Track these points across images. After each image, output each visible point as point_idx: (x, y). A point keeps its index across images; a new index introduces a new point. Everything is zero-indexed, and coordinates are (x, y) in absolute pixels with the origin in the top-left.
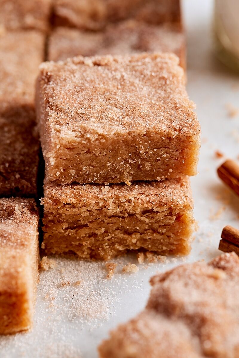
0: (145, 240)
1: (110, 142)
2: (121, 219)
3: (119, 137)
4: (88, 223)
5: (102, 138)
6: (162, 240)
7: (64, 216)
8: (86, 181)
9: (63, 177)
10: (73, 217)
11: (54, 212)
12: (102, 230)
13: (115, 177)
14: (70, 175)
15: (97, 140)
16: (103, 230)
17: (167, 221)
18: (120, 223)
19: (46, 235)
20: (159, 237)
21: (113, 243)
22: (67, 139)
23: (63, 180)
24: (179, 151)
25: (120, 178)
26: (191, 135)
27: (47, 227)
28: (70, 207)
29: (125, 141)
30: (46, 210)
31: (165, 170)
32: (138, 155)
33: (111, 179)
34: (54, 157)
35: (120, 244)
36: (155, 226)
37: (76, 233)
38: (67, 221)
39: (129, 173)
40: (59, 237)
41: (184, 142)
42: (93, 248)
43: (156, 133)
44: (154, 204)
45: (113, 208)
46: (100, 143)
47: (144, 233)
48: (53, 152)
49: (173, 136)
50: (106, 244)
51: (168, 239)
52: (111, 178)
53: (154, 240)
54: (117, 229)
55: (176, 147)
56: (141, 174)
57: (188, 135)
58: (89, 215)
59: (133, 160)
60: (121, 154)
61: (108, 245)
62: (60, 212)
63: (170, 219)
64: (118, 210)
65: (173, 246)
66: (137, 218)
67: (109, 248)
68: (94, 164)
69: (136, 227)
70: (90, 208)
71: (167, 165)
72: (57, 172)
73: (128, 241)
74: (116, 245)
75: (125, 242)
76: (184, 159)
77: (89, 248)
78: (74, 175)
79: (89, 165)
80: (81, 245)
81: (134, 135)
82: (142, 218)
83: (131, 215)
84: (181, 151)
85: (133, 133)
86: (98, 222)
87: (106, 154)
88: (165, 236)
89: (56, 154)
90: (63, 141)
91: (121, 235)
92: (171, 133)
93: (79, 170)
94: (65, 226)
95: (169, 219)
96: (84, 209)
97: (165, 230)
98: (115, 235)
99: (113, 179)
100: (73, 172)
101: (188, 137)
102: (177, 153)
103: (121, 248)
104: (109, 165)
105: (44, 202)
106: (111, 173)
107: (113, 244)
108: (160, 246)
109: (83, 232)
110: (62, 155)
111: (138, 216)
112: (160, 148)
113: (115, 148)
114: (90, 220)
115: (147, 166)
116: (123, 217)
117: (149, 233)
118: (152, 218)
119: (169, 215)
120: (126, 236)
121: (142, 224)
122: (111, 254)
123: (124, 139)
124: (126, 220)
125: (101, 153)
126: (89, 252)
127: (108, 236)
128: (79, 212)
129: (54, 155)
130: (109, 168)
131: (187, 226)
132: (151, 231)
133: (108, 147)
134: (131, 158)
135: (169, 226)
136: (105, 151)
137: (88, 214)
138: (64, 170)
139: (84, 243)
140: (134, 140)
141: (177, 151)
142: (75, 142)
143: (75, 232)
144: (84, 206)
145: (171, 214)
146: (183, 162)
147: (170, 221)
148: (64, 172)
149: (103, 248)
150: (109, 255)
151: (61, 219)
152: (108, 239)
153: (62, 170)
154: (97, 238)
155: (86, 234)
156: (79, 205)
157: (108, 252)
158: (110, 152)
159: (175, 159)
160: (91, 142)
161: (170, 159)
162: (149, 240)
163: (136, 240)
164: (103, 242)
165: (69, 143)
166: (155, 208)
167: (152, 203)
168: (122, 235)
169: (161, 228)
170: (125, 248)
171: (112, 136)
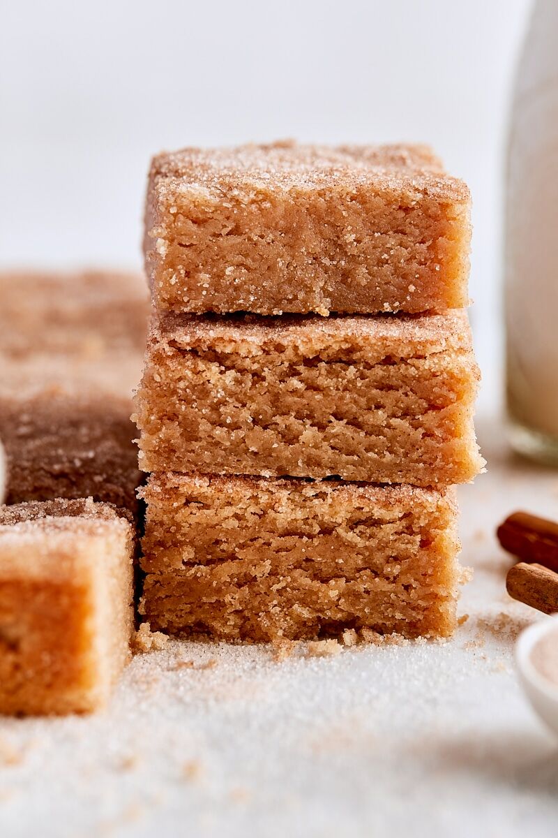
0: (357, 596)
1: (280, 210)
2: (305, 539)
3: (300, 199)
4: (237, 549)
5: (264, 200)
6: (392, 595)
7: (185, 530)
8: (233, 304)
9: (185, 289)
10: (204, 531)
11: (165, 518)
12: (265, 566)
13: (296, 298)
14: (199, 285)
15: (253, 202)
16: (267, 566)
17: (403, 546)
18: (303, 547)
19: (149, 580)
20: (387, 587)
21: (289, 600)
22: (192, 195)
23: (186, 299)
24: (428, 244)
25: (305, 302)
26: (450, 202)
27: (150, 557)
28: (199, 508)
29: (312, 210)
30: (148, 517)
31: (400, 288)
32: (341, 247)
33: (286, 301)
34: (164, 238)
35: (304, 603)
36: (379, 559)
37: (211, 574)
38: (192, 543)
39: (322, 288)
40: (174, 584)
41: (436, 218)
42: (246, 613)
43: (377, 194)
44: (375, 501)
45: (289, 510)
46: (260, 209)
47: (355, 579)
48: (164, 225)
49: (413, 201)
50: (275, 602)
51: (405, 592)
52: (285, 299)
53: (376, 594)
54: (298, 566)
55: (421, 233)
56: (348, 294)
57: (444, 200)
58: (238, 527)
59: (332, 259)
60: (304, 241)
61: (279, 605)
62: (179, 517)
63: (409, 541)
64: (300, 514)
65: (418, 614)
66: (338, 536)
67: (280, 611)
68: (249, 262)
69: (337, 561)
70: (241, 509)
71: (404, 276)
72: (171, 278)
73: (320, 594)
74: (296, 606)
75: (314, 597)
76: (440, 262)
77: (237, 612)
78: (208, 286)
79: (239, 265)
80: (220, 605)
81: (331, 198)
82: (351, 536)
83: (327, 531)
84: (431, 242)
85: (328, 193)
86: (258, 546)
87: (273, 241)
88: (400, 584)
89: (169, 230)
90: (183, 199)
91: (306, 581)
92: (408, 193)
93: (218, 276)
94: (188, 554)
95: (406, 541)
96: (229, 511)
97: (398, 567)
98: (294, 580)
99: (290, 301)
100: (204, 278)
101: (444, 206)
102: (424, 246)
103: (306, 613)
104: (280, 264)
105: (144, 493)
106: (286, 287)
107: (289, 603)
108: (389, 612)
109: (226, 571)
110: (182, 235)
111: (340, 530)
112: (386, 233)
113: (292, 225)
114: (241, 541)
115: (361, 275)
116: (310, 536)
117: (365, 577)
118: (371, 537)
119: (407, 534)
120: (317, 584)
121: (350, 552)
122: (285, 625)
123: (310, 204)
124: (316, 542)
125: (262, 237)
126: (240, 622)
127: (279, 581)
128: (216, 517)
129: (165, 233)
130: (281, 275)
131: (446, 558)
132: (368, 572)
133: (277, 224)
134: (326, 253)
135: (407, 560)
136: (272, 233)
137: (236, 523)
138: (188, 274)
139: (228, 599)
140: (331, 210)
141: (423, 242)
142: (207, 204)
143: (209, 571)
144: (229, 504)
145: (409, 530)
146: (437, 269)
147: (409, 546)
148: (186, 279)
149: (268, 612)
150: (281, 628)
151: (179, 537)
152: (278, 590)
153: (182, 272)
154: (256, 589)
155: (231, 577)
156: (217, 502)
157: (279, 621)
158: (283, 235)
159: (421, 263)
160: (242, 205)
161: (409, 261)
162: (365, 595)
163: (336, 592)
164: (268, 599)
165: (195, 206)
166: (376, 509)
167: (369, 500)
168: (308, 581)
169: (390, 565)
170: (315, 615)
171: (286, 196)
